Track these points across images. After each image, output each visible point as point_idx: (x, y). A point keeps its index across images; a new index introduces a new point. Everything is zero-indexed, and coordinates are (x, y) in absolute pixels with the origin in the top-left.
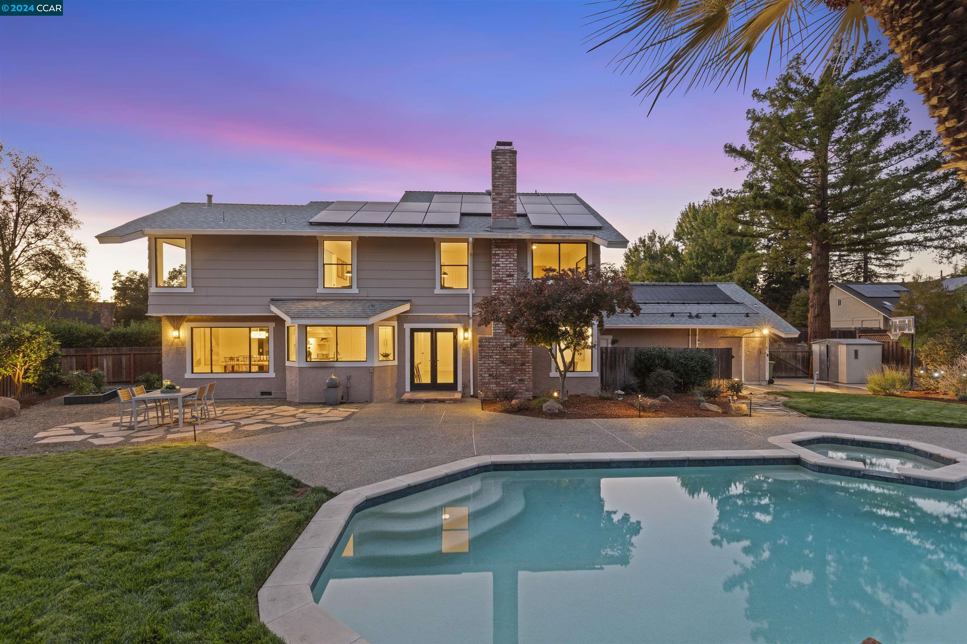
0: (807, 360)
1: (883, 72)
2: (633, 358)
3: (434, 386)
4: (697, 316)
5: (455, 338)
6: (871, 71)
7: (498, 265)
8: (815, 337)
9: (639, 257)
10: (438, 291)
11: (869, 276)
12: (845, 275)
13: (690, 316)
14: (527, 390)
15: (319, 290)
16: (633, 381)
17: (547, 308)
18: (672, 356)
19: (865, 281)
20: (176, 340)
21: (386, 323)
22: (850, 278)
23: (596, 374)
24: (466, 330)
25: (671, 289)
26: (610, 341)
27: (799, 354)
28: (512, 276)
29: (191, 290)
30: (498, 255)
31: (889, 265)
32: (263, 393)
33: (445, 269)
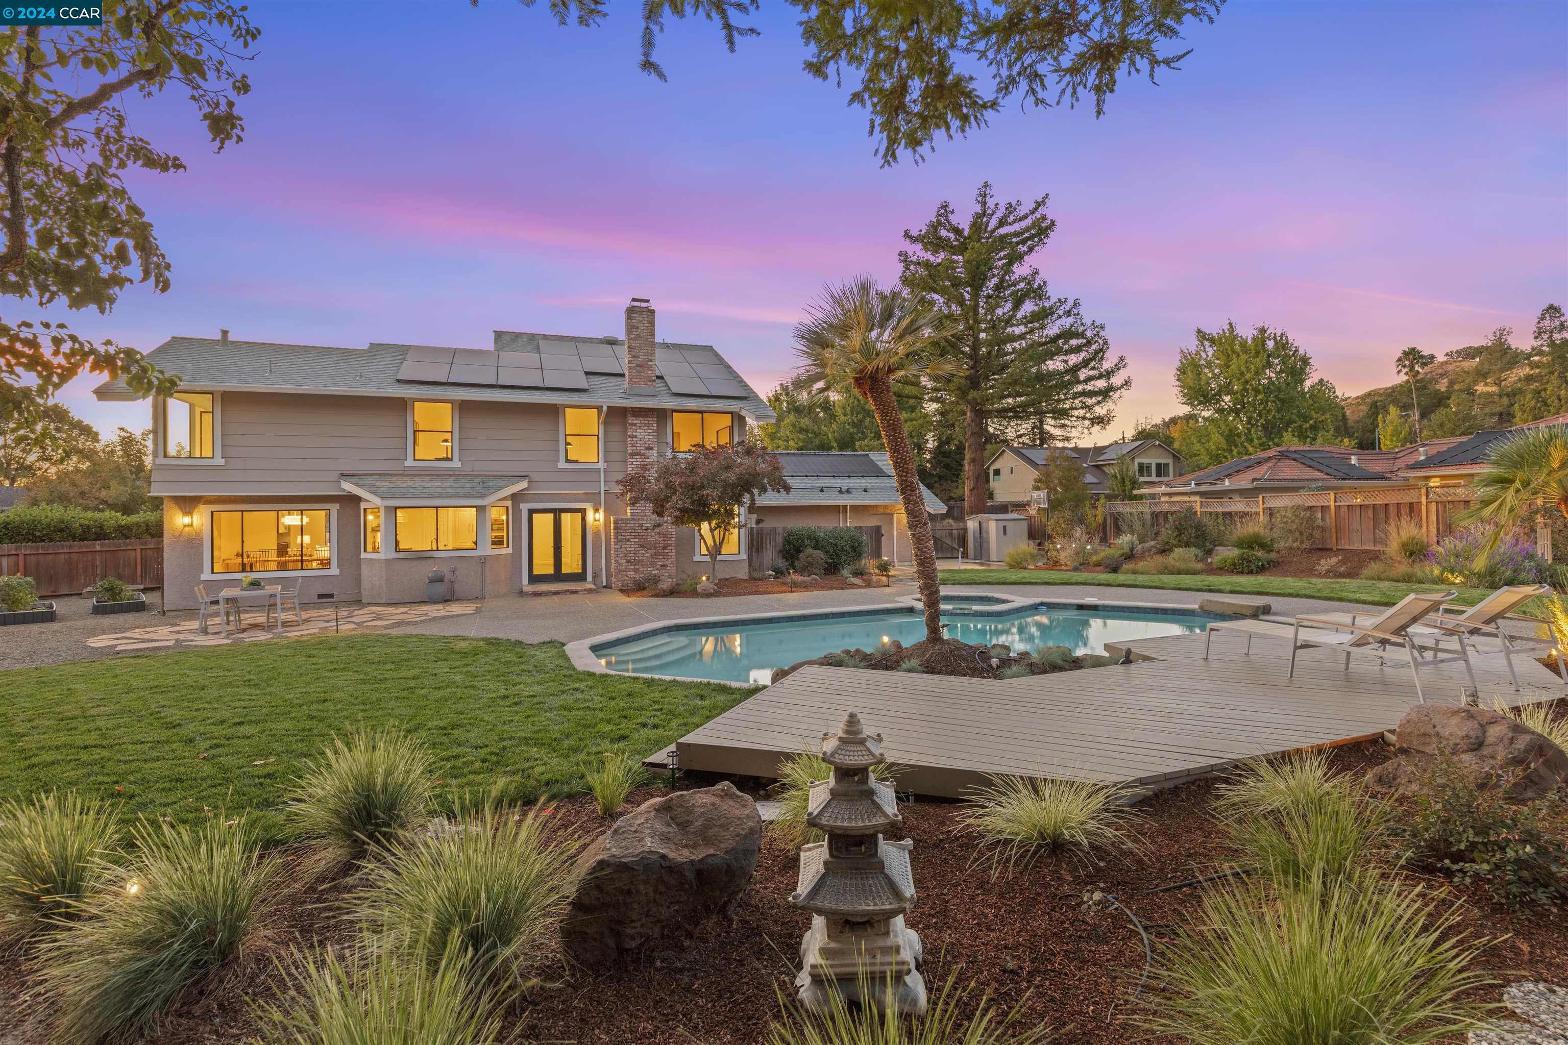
0: (962, 540)
1: (1028, 229)
2: (781, 539)
3: (558, 576)
4: (848, 491)
5: (584, 520)
6: (1016, 227)
7: (635, 437)
8: (972, 513)
9: (781, 409)
10: (562, 464)
11: (1045, 437)
12: (1020, 436)
13: (841, 492)
14: (670, 577)
15: (409, 463)
16: (781, 563)
17: (703, 487)
18: (822, 535)
19: (1041, 445)
20: (187, 529)
21: (500, 503)
22: (1025, 439)
23: (743, 556)
24: (597, 510)
25: (820, 459)
26: (754, 521)
27: (955, 532)
28: (651, 449)
29: (222, 462)
30: (635, 425)
31: (1064, 426)
32: (321, 596)
33: (569, 439)
